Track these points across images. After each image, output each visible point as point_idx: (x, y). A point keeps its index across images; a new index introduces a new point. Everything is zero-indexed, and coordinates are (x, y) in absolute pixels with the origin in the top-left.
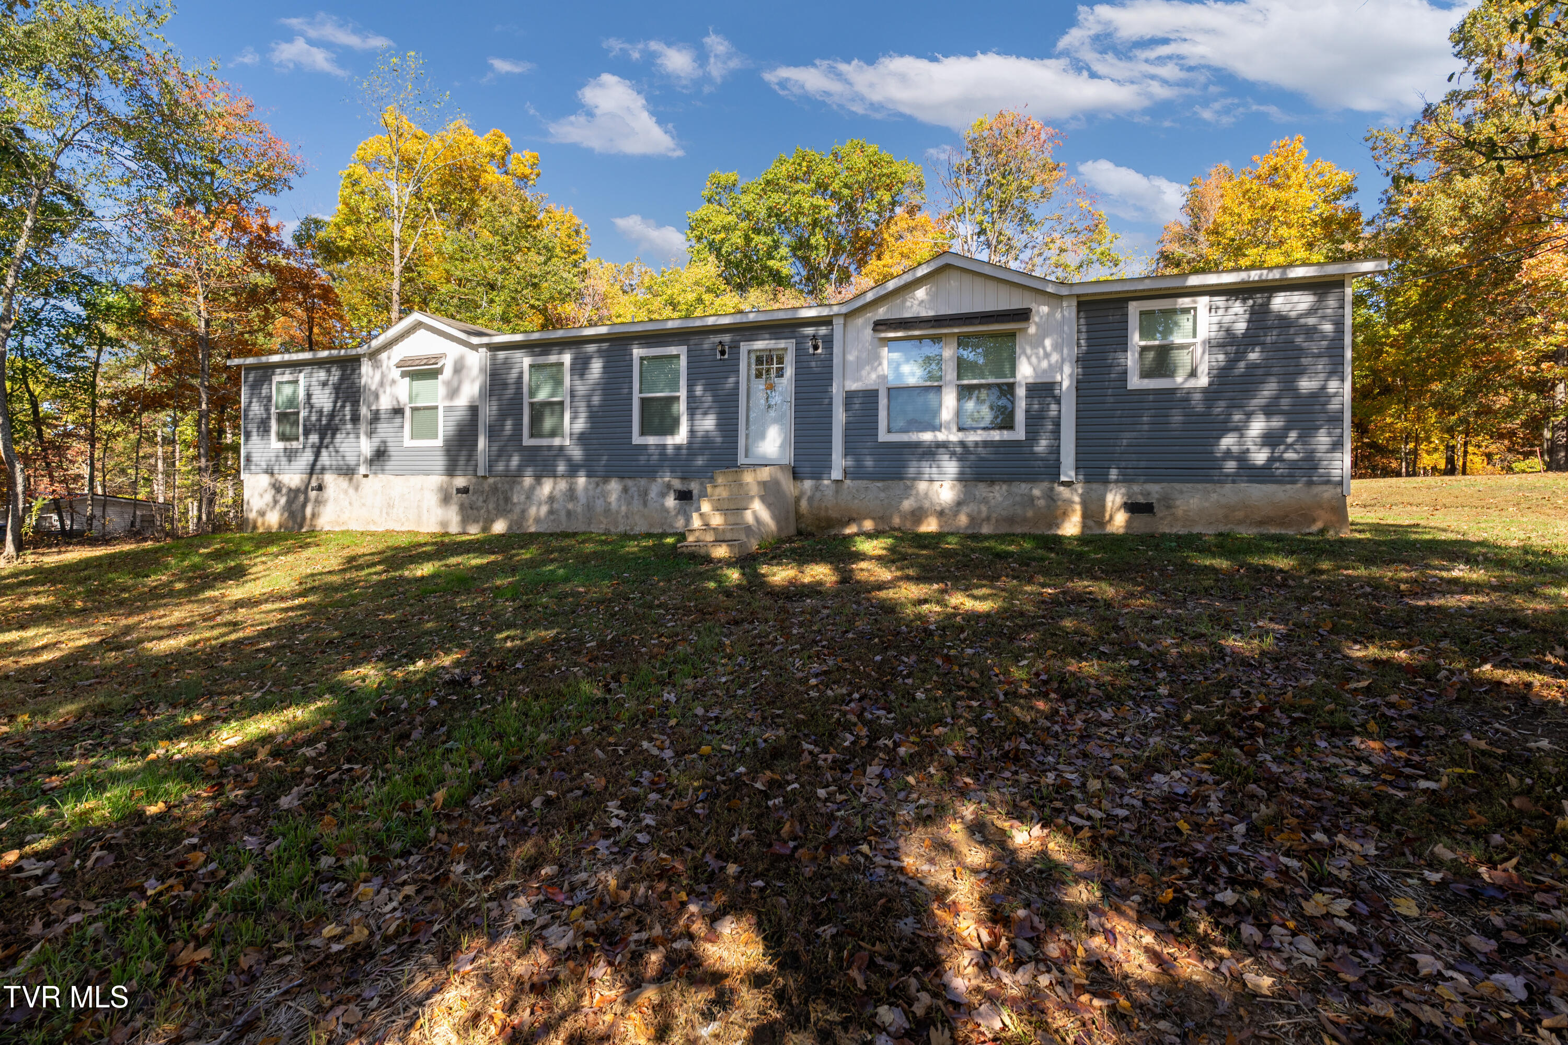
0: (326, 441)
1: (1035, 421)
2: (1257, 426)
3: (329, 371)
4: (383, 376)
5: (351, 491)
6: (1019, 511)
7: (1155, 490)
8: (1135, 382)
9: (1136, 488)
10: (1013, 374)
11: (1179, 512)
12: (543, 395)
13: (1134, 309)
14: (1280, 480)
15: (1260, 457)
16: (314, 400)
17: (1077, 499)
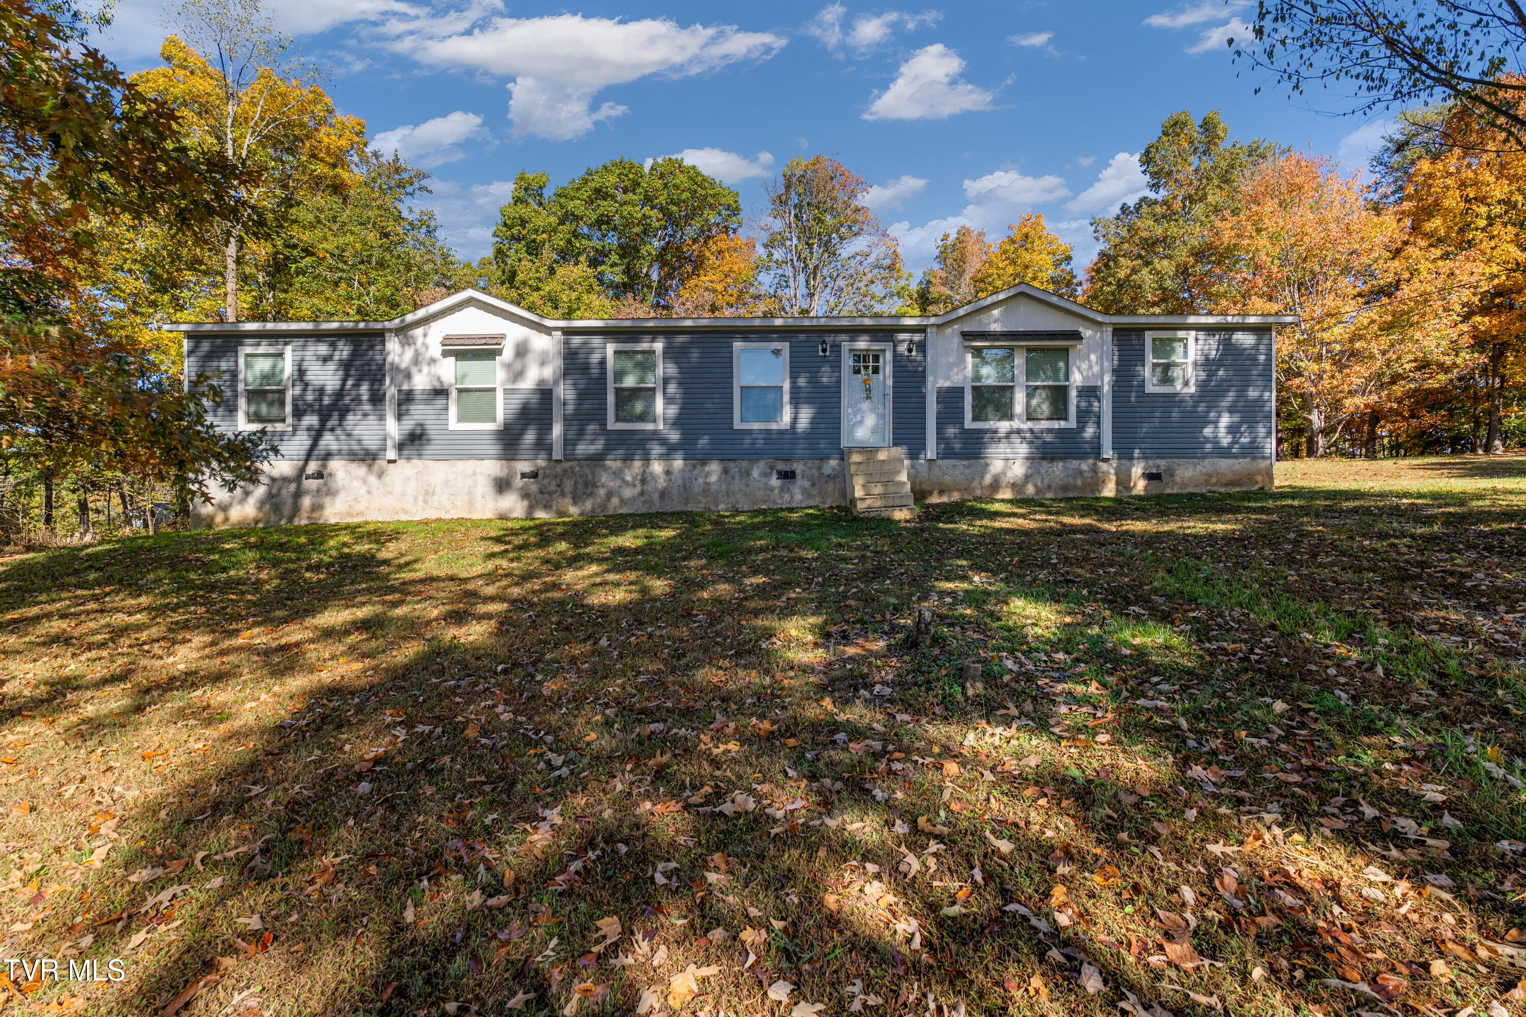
0: (330, 424)
1: (1084, 415)
2: (1225, 420)
3: (333, 345)
4: (417, 354)
5: (372, 479)
6: (1071, 481)
7: (1162, 463)
8: (1150, 389)
9: (1151, 462)
10: (1067, 379)
11: (1178, 479)
12: (630, 381)
13: (1149, 336)
14: (1235, 456)
15: (1225, 440)
16: (309, 377)
17: (1112, 471)
